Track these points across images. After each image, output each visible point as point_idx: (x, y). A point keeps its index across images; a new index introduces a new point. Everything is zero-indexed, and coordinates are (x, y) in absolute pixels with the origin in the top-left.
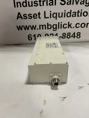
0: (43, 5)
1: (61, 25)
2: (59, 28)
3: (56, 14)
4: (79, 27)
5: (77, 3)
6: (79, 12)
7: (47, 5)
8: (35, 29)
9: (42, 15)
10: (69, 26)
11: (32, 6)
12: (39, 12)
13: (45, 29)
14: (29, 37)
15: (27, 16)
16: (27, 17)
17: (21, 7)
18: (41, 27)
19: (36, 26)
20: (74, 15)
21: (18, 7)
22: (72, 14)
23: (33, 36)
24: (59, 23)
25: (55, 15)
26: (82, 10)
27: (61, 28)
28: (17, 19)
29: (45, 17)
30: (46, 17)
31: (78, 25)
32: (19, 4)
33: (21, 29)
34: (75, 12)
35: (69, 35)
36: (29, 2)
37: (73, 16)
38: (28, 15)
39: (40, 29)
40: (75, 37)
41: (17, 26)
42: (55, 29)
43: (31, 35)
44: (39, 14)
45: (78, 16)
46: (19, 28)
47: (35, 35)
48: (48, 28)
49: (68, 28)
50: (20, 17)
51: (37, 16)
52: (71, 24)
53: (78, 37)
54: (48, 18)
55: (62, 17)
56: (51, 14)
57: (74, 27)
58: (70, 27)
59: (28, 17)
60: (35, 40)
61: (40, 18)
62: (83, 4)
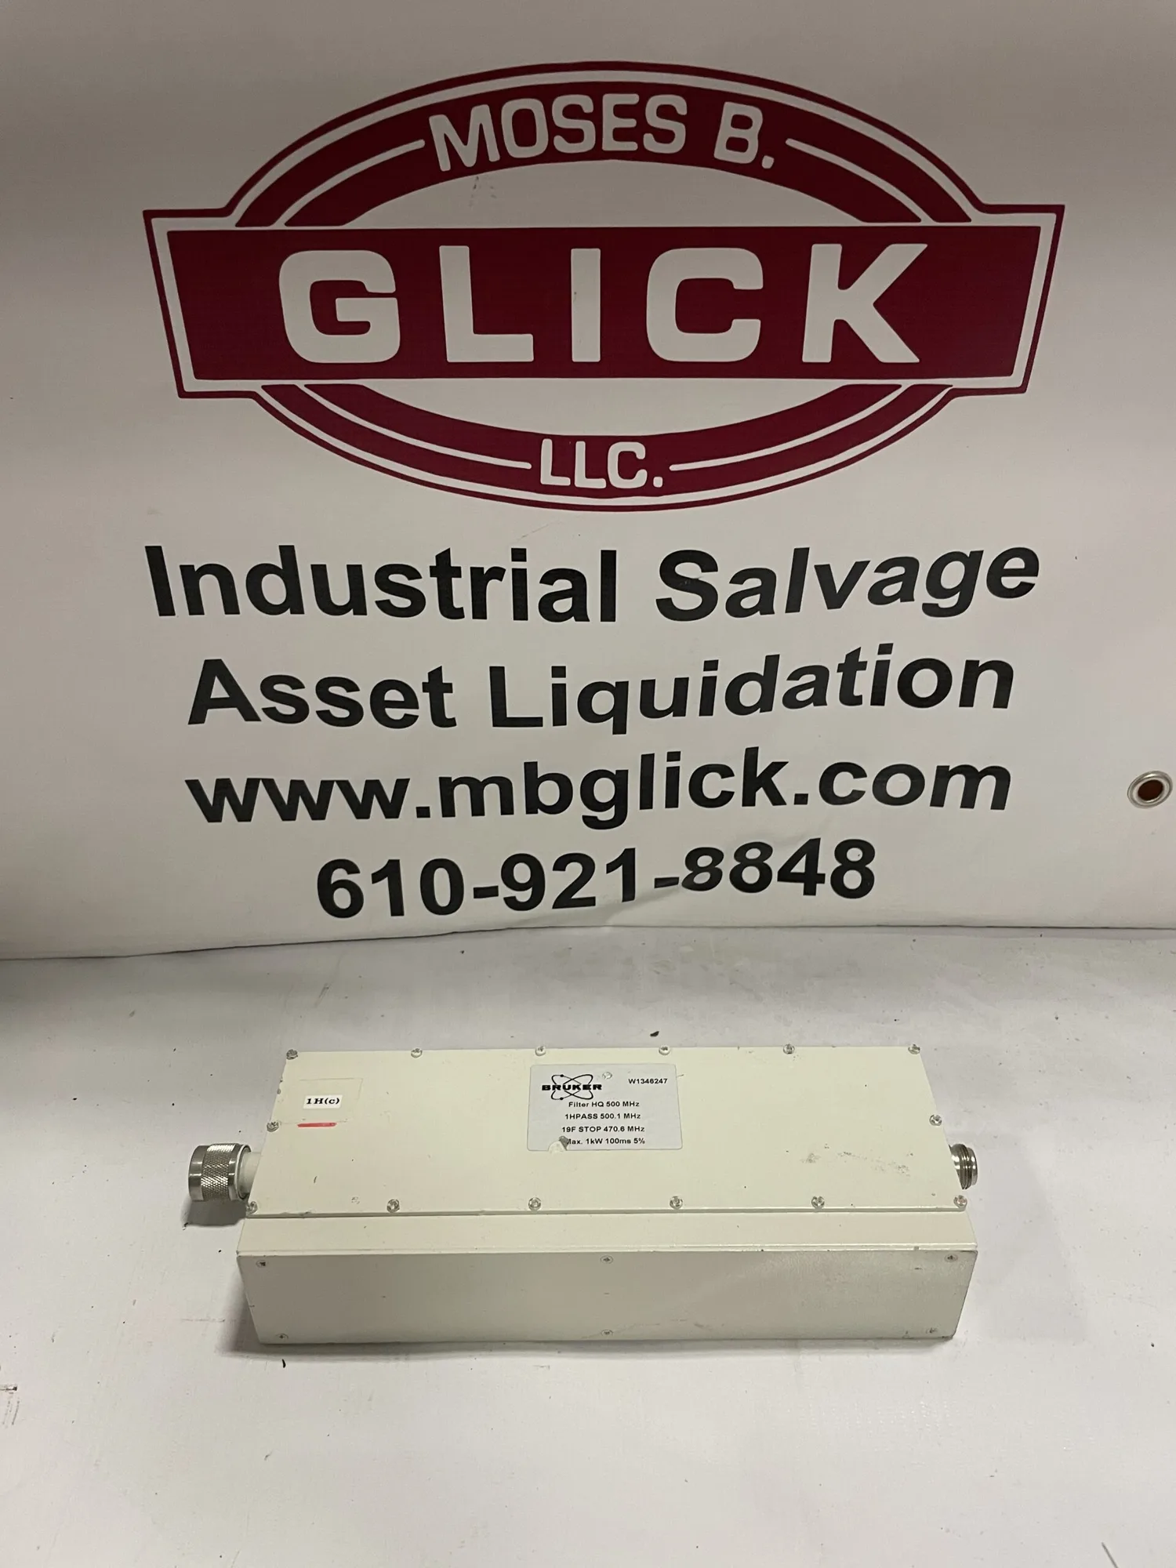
0: (480, 612)
1: (673, 775)
2: (646, 802)
3: (619, 689)
4: (856, 795)
5: (835, 599)
6: (863, 666)
8: (392, 810)
10: (759, 782)
11: (357, 604)
12: (436, 675)
13: (507, 809)
14: (333, 885)
15: (308, 694)
16: (299, 705)
17: (231, 607)
18: (462, 794)
19: (401, 785)
20: (804, 695)
21: (196, 608)
22: (782, 686)
23: (376, 877)
24: (648, 761)
25: (609, 703)
26: (886, 649)
27: (672, 801)
28: (197, 717)
29: (500, 718)
30: (511, 714)
31: (843, 784)
32: (209, 585)
33: (244, 813)
34: (821, 673)
35: (759, 863)
36: (319, 572)
37: (790, 701)
38: (310, 683)
39: (448, 810)
40: (821, 879)
41: (194, 786)
42: (609, 815)
43: (350, 867)
44: (437, 685)
45: (849, 698)
46: (222, 800)
47: (391, 872)
48: (533, 805)
49: (749, 800)
50: (220, 703)
51: (411, 701)
52: (776, 767)
53: (852, 879)
54: (537, 722)
55: (678, 709)
56: (559, 692)
57: (801, 799)
58: (761, 794)
60: (397, 908)
61: (440, 718)
62: (906, 595)
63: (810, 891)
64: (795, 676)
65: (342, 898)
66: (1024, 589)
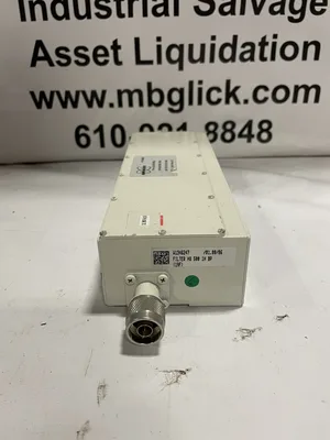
0: (131, 15)
1: (200, 90)
2: (191, 103)
3: (181, 48)
4: (266, 99)
5: (257, 11)
6: (267, 44)
7: (145, 14)
8: (101, 104)
9: (127, 53)
10: (231, 94)
11: (88, 15)
12: (115, 42)
13: (141, 104)
14: (80, 135)
15: (71, 54)
16: (68, 58)
17: (45, 18)
18: (125, 97)
19: (104, 92)
20: (247, 56)
21: (33, 18)
22: (239, 50)
23: (95, 132)
24: (191, 83)
25: (177, 55)
26: (275, 36)
27: (200, 102)
28: (33, 64)
29: (138, 61)
30: (142, 58)
31: (261, 94)
32: (38, 9)
33: (49, 105)
34: (252, 45)
35: (231, 131)
36: (75, 2)
37: (242, 59)
38: (72, 49)
39: (120, 104)
40: (253, 136)
41: (32, 94)
42: (177, 108)
43: (86, 128)
44: (116, 47)
45: (263, 58)
46: (42, 100)
47: (100, 129)
48: (151, 103)
49: (227, 102)
50: (41, 59)
51: (107, 54)
52: (237, 88)
53: (264, 136)
54: (150, 62)
55: (202, 59)
56: (159, 47)
57: (246, 102)
58: (232, 100)
59: (74, 58)
60: (102, 145)
61: (118, 62)
62: (282, 12)
63: (249, 141)
64: (243, 46)
65: (83, 140)
66: (323, 11)
